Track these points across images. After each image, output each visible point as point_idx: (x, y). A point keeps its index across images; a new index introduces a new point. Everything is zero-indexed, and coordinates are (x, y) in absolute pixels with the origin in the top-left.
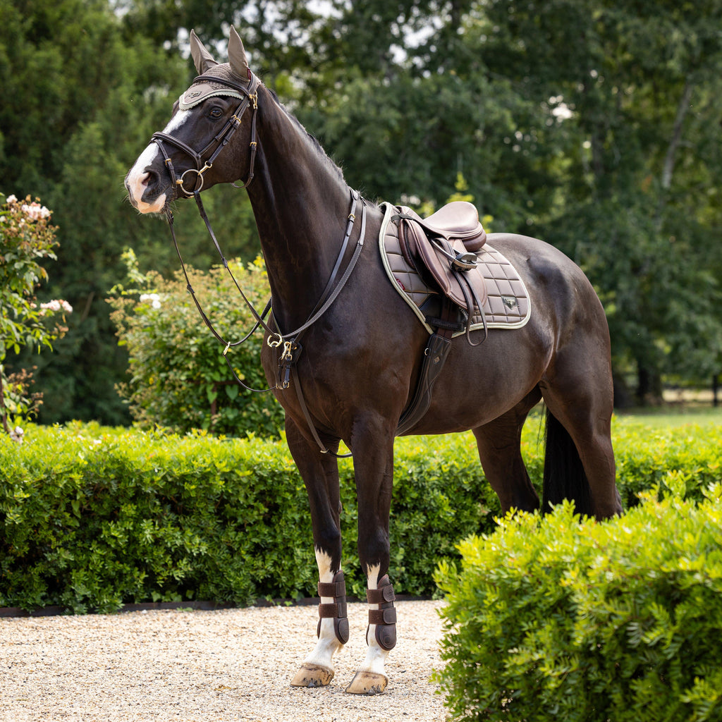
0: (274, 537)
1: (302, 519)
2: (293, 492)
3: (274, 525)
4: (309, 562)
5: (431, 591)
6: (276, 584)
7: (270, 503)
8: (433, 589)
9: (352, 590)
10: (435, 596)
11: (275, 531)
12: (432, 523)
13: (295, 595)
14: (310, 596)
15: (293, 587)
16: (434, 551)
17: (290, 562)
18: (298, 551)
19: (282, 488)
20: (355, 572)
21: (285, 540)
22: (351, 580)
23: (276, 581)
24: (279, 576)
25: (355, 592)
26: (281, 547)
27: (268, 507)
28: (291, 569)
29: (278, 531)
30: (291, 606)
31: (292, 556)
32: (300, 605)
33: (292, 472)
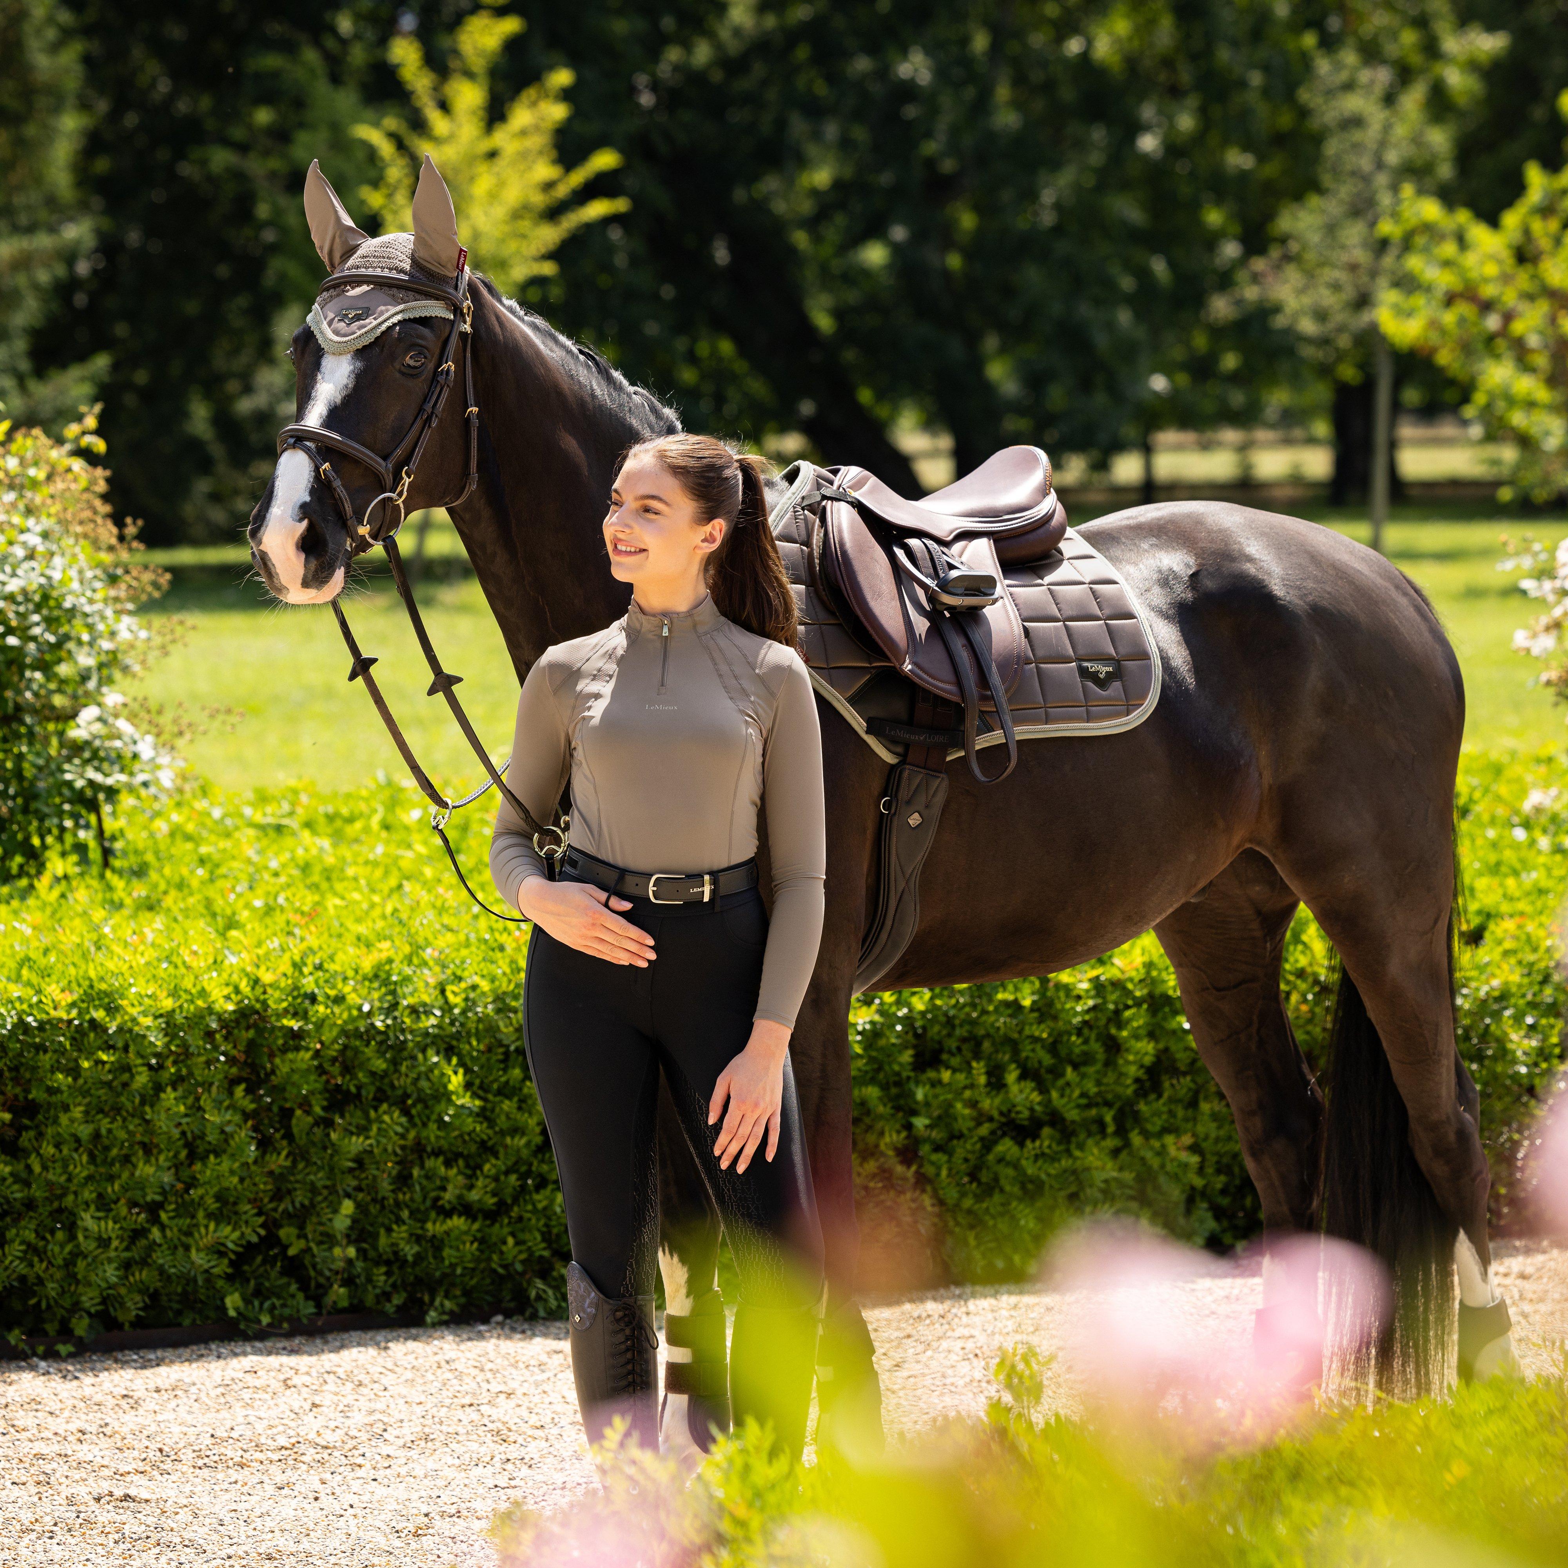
0: (27, 1184)
1: (96, 1136)
2: (74, 1071)
3: (26, 1153)
4: (115, 1243)
5: (421, 1301)
6: (33, 1302)
7: (16, 1096)
8: (426, 1298)
9: (223, 1309)
10: (432, 1315)
11: (28, 1168)
12: (424, 1134)
13: (81, 1327)
14: (120, 1327)
15: (76, 1307)
16: (428, 1203)
17: (68, 1248)
18: (88, 1220)
19: (46, 1059)
20: (232, 1263)
21: (56, 1193)
22: (220, 1283)
23: (34, 1294)
24: (40, 1281)
25: (232, 1313)
26: (44, 1211)
27: (9, 1110)
28: (69, 1263)
29: (37, 1169)
30: (71, 1356)
31: (71, 1228)
32: (94, 1352)
33: (70, 1022)
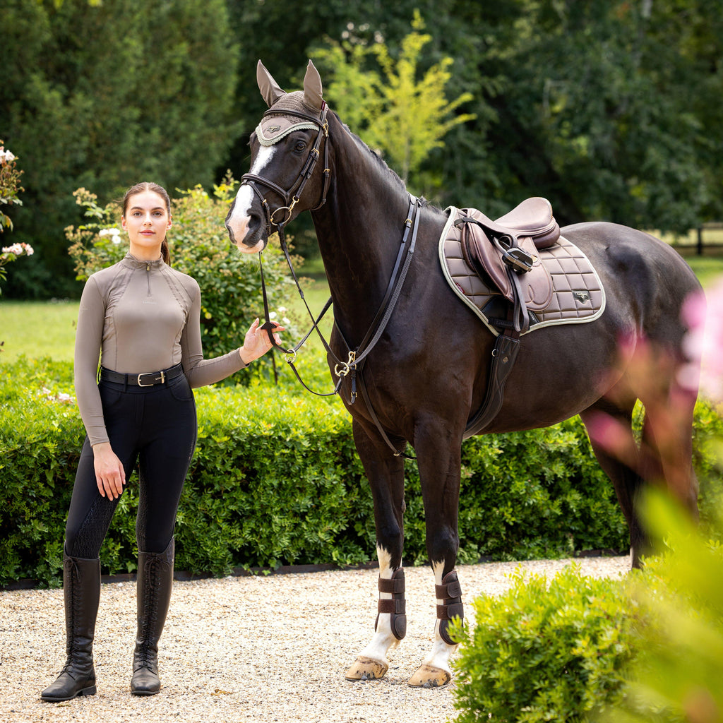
0: (252, 504)
1: (280, 484)
2: (272, 457)
3: (252, 491)
4: (287, 529)
5: (412, 557)
6: (253, 552)
7: (248, 468)
8: (415, 555)
9: (331, 557)
10: (417, 562)
11: (252, 497)
12: (415, 486)
13: (273, 564)
14: (289, 564)
15: (271, 556)
16: (416, 515)
17: (268, 530)
18: (276, 519)
19: (260, 453)
20: (335, 539)
21: (263, 507)
22: (330, 547)
23: (254, 549)
24: (257, 544)
25: (335, 559)
26: (259, 514)
27: (245, 473)
28: (269, 537)
29: (256, 497)
30: (269, 575)
31: (270, 523)
32: (278, 574)
33: (270, 437)
